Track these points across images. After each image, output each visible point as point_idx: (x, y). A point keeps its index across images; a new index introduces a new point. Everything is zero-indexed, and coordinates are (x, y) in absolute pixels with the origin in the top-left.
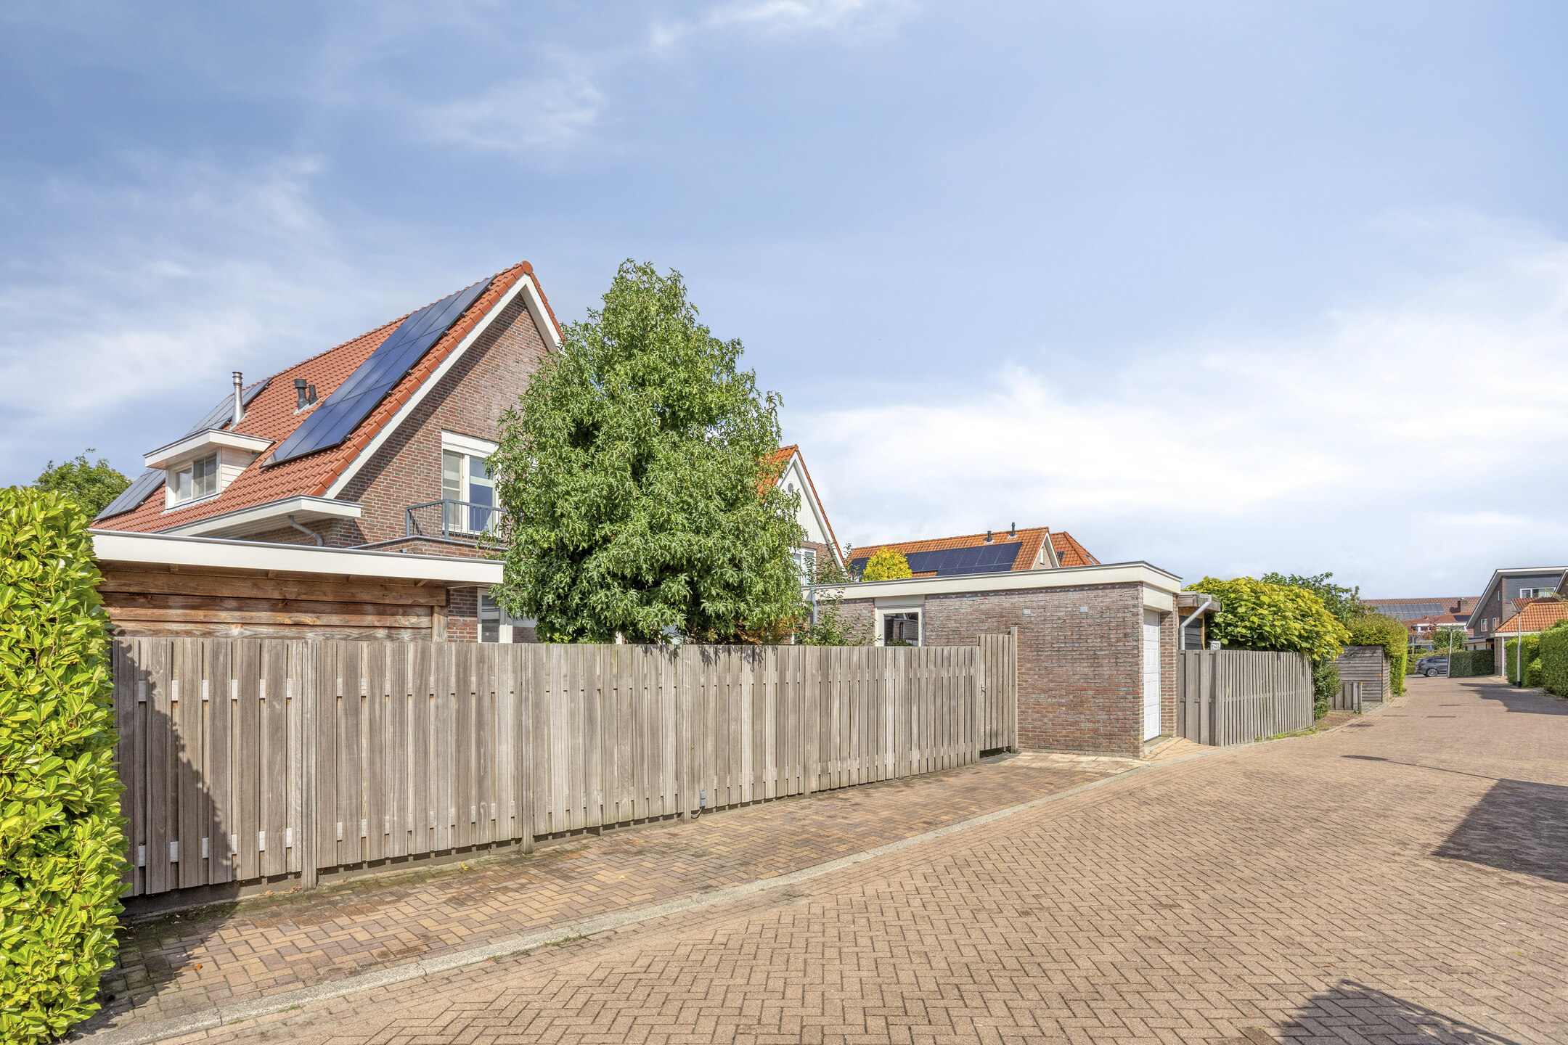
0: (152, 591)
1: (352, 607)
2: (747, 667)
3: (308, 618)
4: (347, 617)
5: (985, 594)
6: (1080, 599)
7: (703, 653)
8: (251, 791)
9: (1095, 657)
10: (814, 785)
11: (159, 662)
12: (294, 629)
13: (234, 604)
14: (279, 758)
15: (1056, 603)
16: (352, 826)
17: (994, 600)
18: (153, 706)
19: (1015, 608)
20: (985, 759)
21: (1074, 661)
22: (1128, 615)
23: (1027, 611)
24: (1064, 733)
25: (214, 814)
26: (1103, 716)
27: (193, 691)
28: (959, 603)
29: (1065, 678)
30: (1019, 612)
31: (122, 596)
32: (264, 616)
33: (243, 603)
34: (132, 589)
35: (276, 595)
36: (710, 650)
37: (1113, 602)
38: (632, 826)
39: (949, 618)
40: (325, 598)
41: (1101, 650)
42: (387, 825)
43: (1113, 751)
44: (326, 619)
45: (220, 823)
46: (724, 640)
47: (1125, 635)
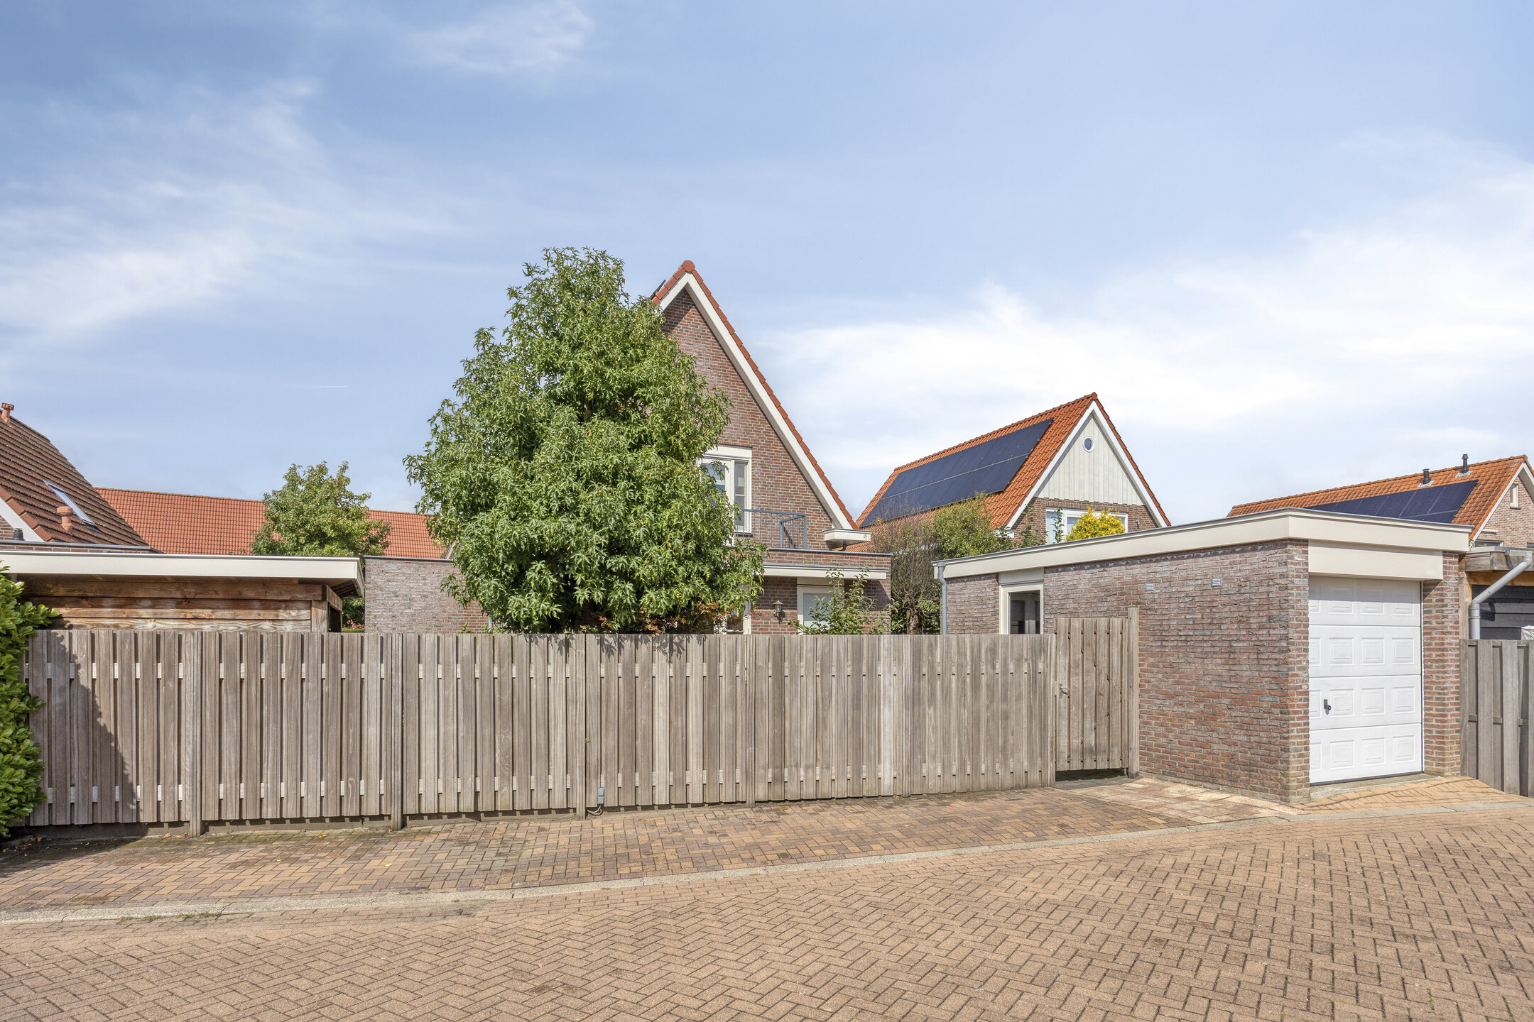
0: (90, 595)
1: (242, 604)
2: (660, 658)
3: (205, 613)
4: (238, 612)
5: (1104, 563)
6: (1213, 568)
7: (601, 642)
8: (150, 753)
9: (1231, 650)
10: (761, 793)
11: (82, 649)
12: (194, 622)
13: (149, 603)
14: (172, 727)
15: (1184, 574)
16: (231, 787)
17: (1113, 571)
18: (79, 682)
19: (1136, 582)
20: (1061, 784)
21: (1205, 655)
22: (1274, 589)
23: (1150, 586)
24: (1193, 756)
25: (123, 768)
26: (1241, 737)
27: (106, 671)
28: (1077, 577)
29: (1194, 679)
30: (1140, 587)
31: (72, 599)
32: (171, 612)
33: (156, 602)
34: (76, 594)
35: (179, 595)
36: (609, 638)
37: (1254, 570)
38: (518, 815)
39: (1066, 597)
40: (217, 597)
41: (1238, 641)
42: (263, 791)
43: (1254, 789)
44: (219, 614)
45: (127, 775)
46: (627, 629)
47: (1270, 618)
